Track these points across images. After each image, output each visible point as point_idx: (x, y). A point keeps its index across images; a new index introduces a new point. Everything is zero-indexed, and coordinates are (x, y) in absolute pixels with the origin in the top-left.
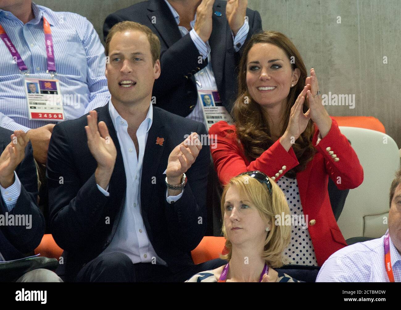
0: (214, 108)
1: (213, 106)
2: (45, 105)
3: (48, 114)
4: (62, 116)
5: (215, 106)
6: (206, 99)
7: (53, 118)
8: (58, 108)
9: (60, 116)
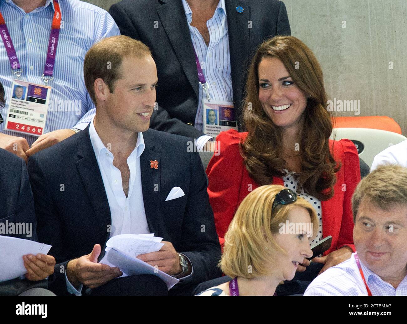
0: (217, 127)
1: (216, 124)
2: (27, 114)
3: (26, 126)
4: (41, 131)
5: (218, 126)
6: (211, 115)
7: (31, 131)
8: (40, 121)
9: (39, 131)
